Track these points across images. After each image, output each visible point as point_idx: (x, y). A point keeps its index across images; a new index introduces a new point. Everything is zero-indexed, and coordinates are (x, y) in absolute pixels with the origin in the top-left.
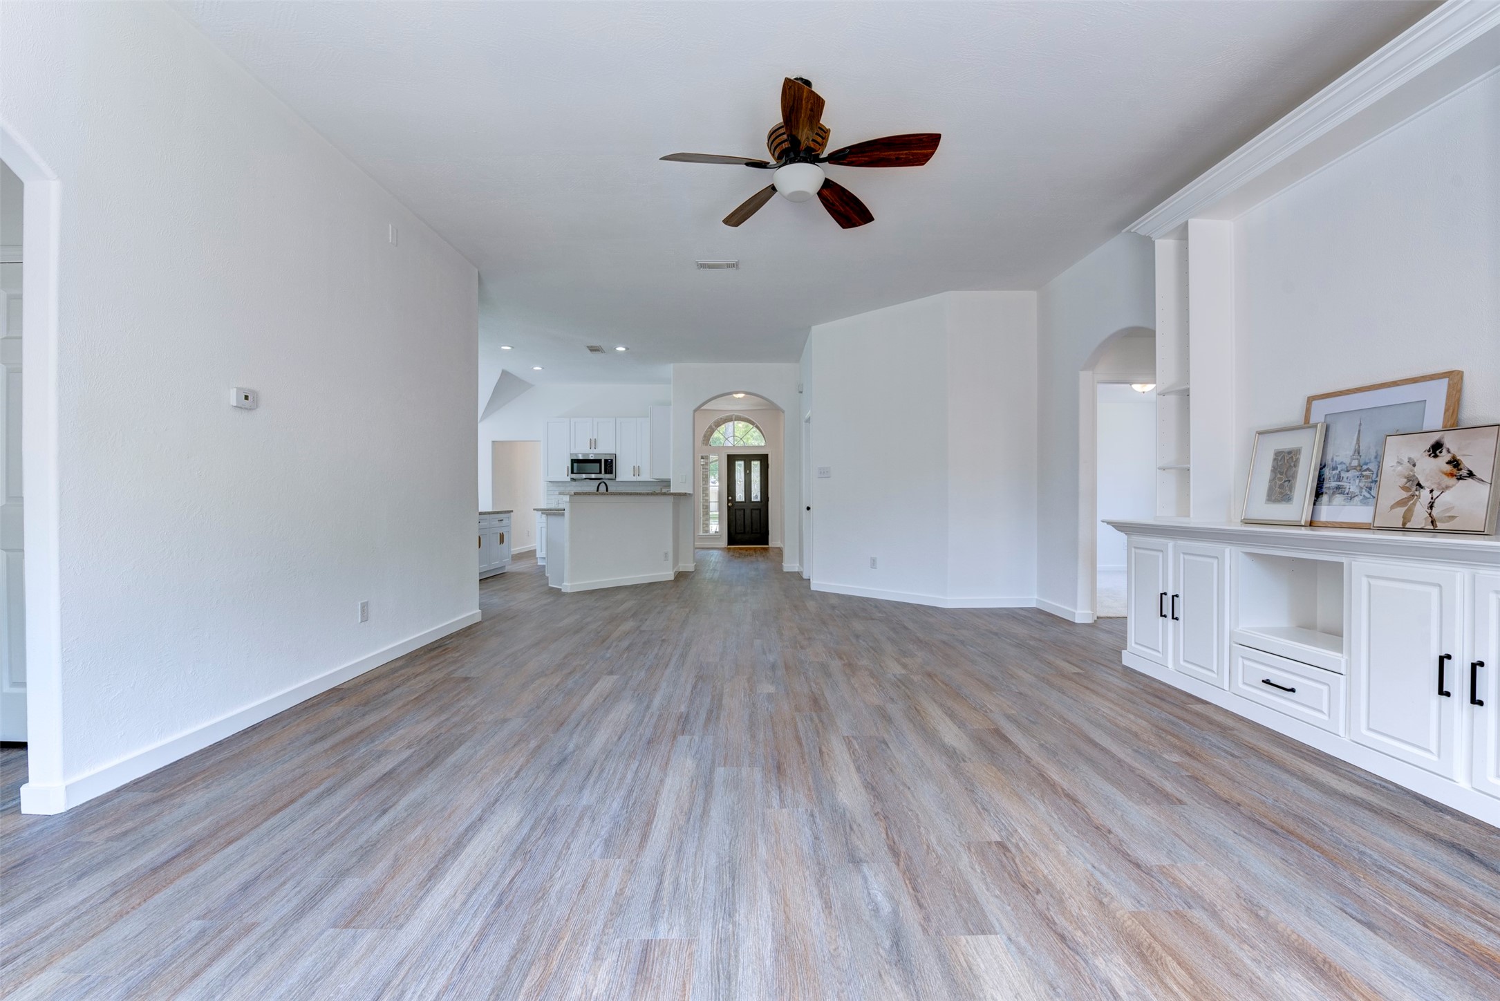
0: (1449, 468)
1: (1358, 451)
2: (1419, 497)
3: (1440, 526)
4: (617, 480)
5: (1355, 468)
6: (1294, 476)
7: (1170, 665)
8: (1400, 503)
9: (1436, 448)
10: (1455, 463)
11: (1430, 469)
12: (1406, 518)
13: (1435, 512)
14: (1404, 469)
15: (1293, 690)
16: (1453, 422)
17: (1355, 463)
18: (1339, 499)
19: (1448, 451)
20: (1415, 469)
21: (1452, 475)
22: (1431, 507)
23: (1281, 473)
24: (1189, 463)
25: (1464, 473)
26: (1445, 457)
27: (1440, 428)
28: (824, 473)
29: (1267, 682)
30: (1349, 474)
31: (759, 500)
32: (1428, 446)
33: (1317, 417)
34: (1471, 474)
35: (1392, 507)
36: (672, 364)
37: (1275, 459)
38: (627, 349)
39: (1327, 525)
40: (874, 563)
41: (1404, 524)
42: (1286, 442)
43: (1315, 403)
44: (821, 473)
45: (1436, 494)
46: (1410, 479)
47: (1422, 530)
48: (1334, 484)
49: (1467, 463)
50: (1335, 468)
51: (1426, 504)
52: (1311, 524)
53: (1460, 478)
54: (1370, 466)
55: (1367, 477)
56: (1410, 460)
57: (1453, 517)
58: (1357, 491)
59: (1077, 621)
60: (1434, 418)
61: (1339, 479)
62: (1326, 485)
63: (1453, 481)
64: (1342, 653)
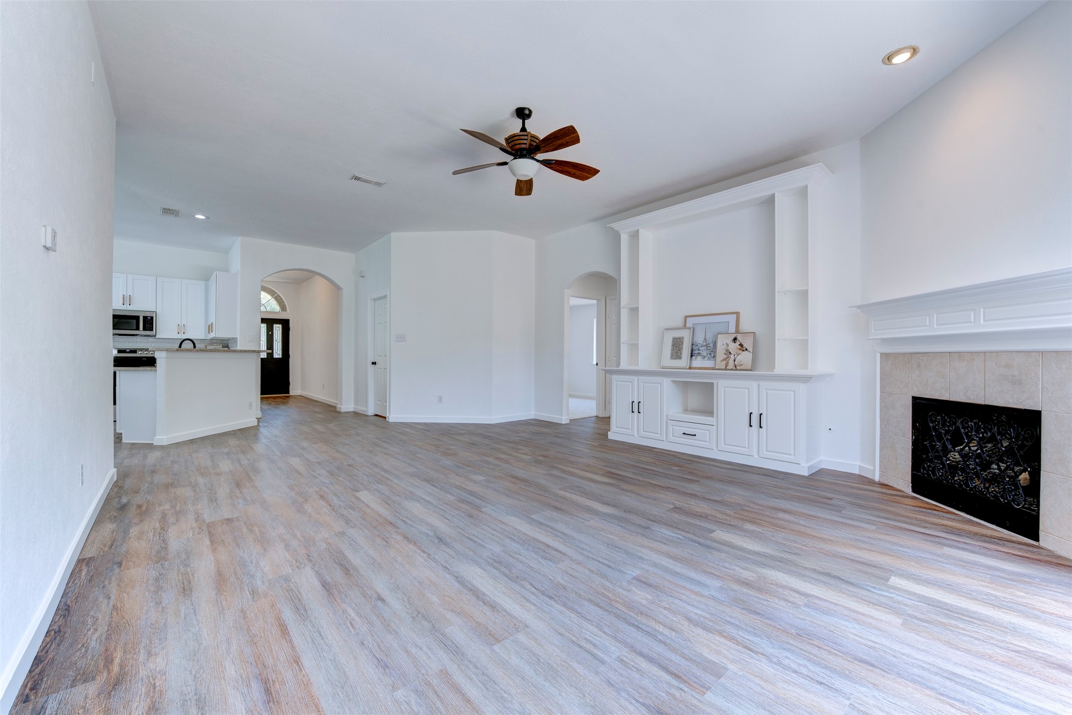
0: (739, 347)
1: (705, 339)
2: (730, 357)
3: (738, 368)
4: (157, 337)
5: (705, 346)
6: (682, 348)
7: (636, 435)
8: (724, 360)
9: (735, 340)
10: (741, 345)
11: (733, 347)
12: (727, 365)
13: (736, 363)
14: (725, 347)
15: (695, 435)
16: (737, 331)
17: (705, 344)
18: (699, 358)
19: (739, 341)
20: (729, 347)
21: (741, 349)
22: (735, 361)
23: (676, 347)
24: (638, 341)
25: (744, 349)
26: (738, 343)
27: (734, 332)
28: (401, 338)
29: (684, 434)
30: (703, 348)
31: (280, 356)
32: (732, 339)
33: (689, 325)
34: (746, 349)
35: (721, 361)
36: (240, 238)
37: (673, 341)
38: (207, 218)
39: (695, 368)
40: (440, 399)
41: (726, 367)
42: (678, 334)
43: (688, 318)
44: (398, 338)
45: (736, 356)
46: (727, 350)
47: (732, 370)
48: (697, 352)
49: (745, 345)
50: (697, 346)
51: (733, 360)
52: (690, 368)
53: (743, 351)
54: (710, 345)
55: (709, 349)
56: (726, 343)
57: (742, 365)
58: (706, 355)
59: (563, 423)
60: (732, 329)
61: (699, 350)
62: (694, 352)
63: (741, 352)
64: (713, 417)
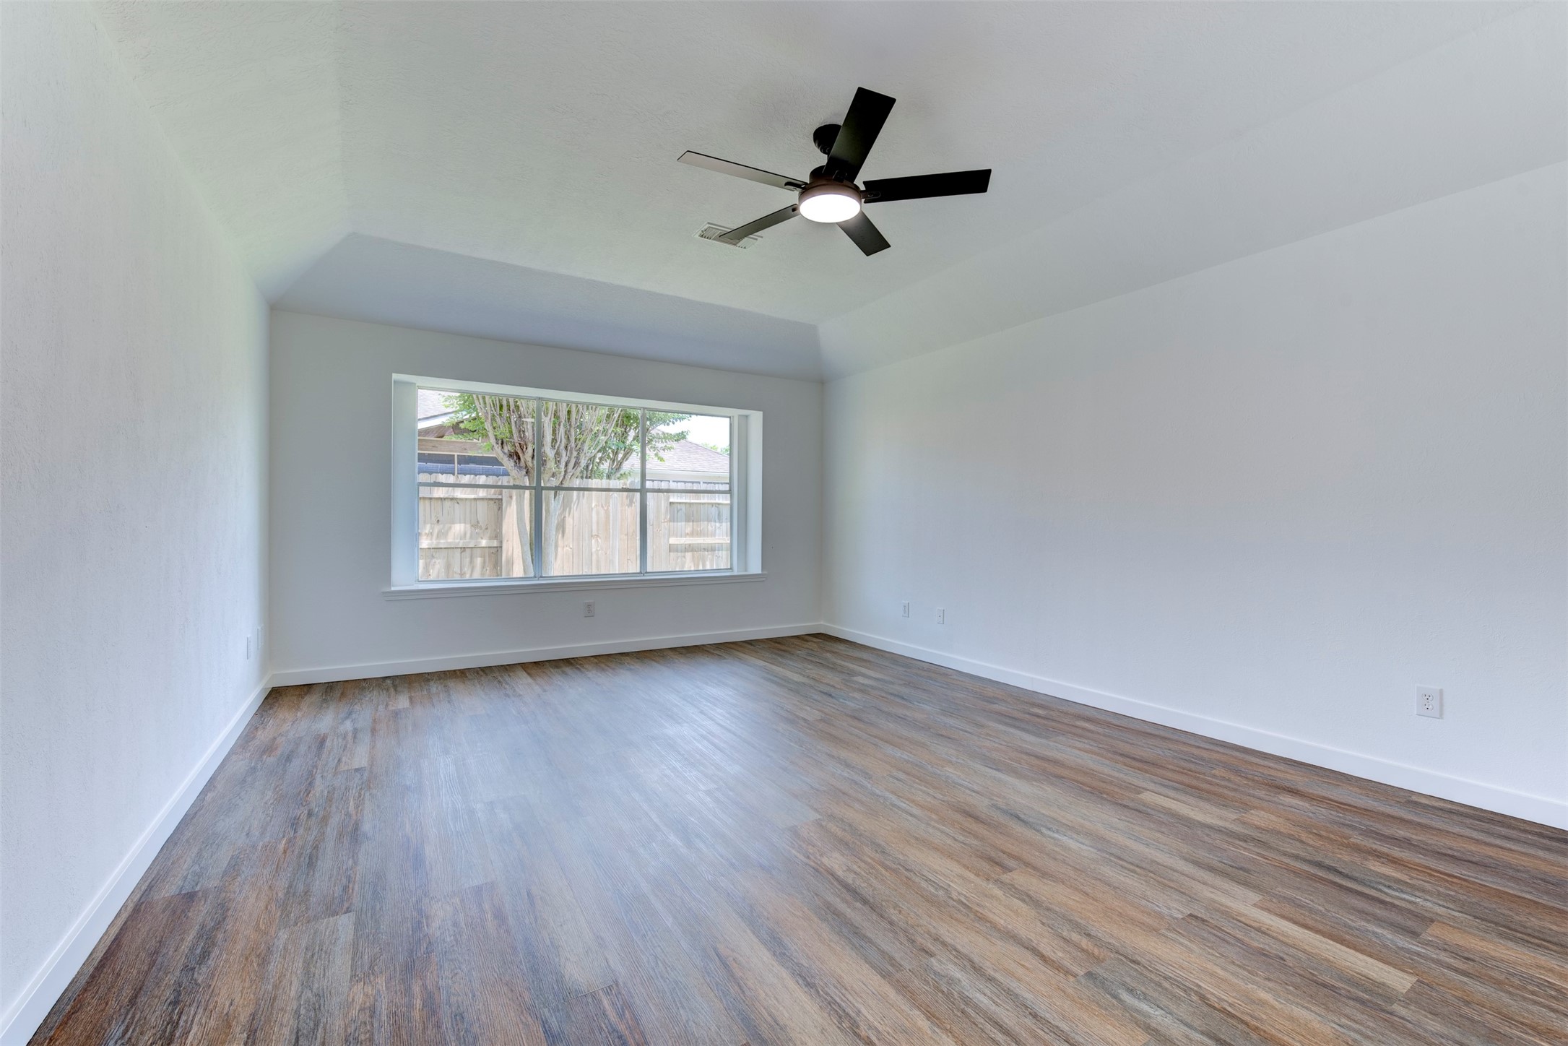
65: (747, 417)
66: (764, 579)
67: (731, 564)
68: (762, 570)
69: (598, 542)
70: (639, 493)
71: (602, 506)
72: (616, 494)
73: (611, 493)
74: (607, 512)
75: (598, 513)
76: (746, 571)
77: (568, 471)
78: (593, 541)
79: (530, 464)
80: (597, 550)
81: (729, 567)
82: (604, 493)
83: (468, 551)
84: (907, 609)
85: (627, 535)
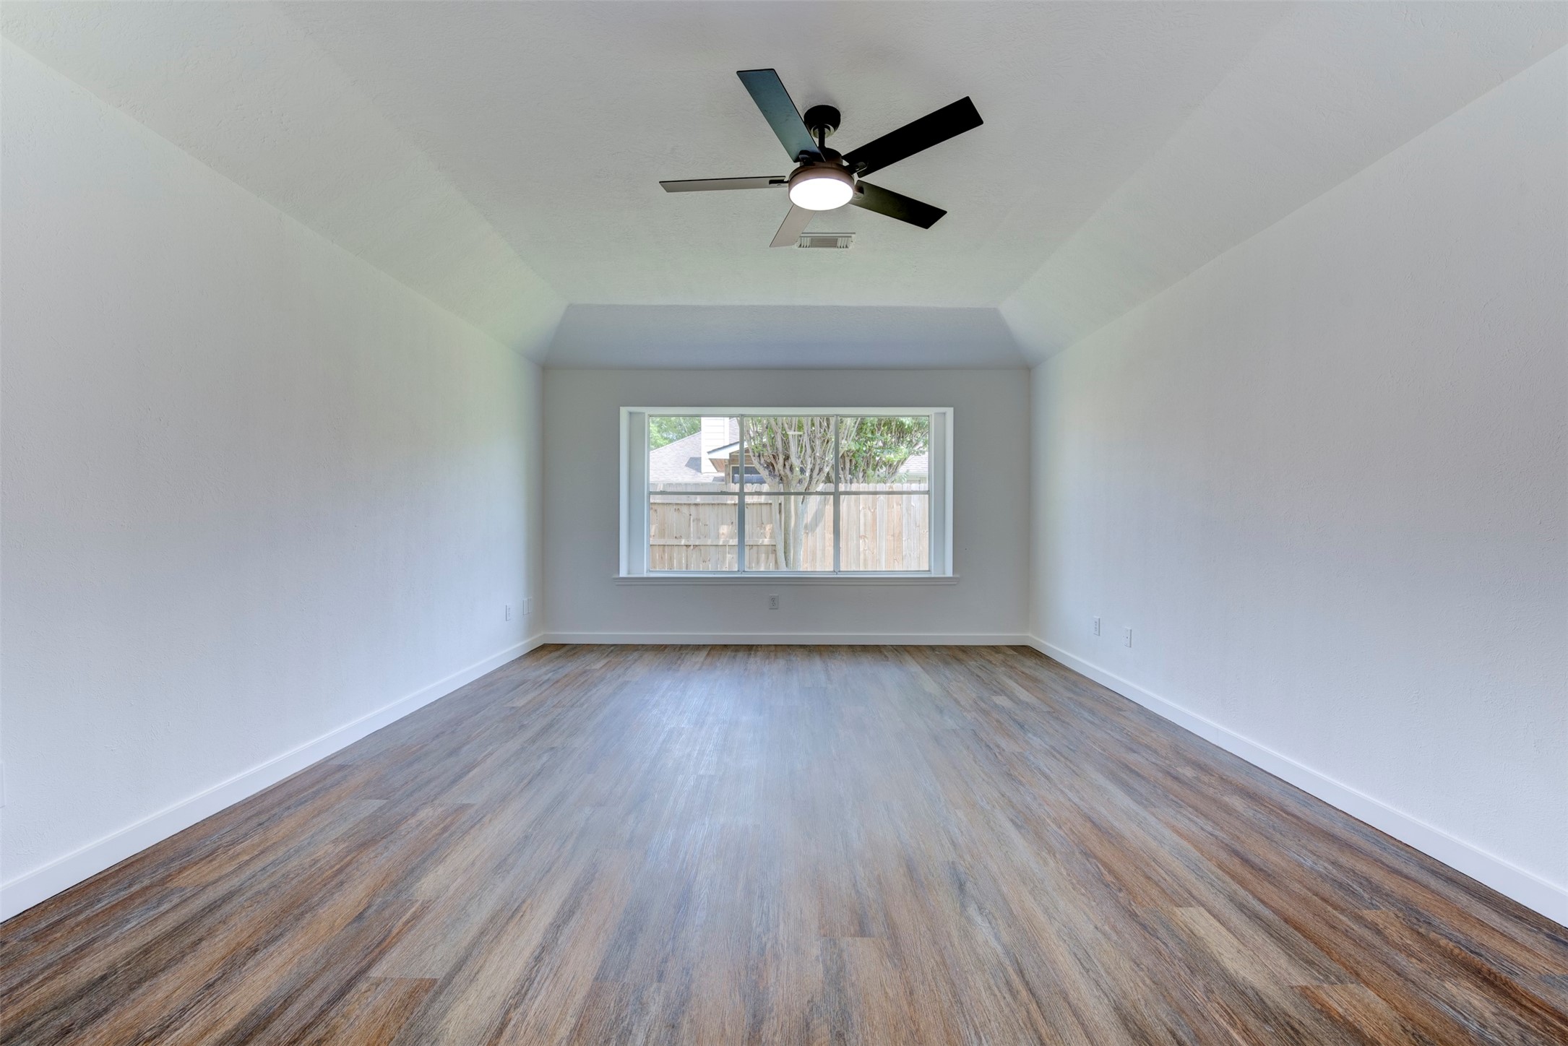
65: (945, 414)
66: (955, 583)
67: (930, 566)
68: (954, 571)
69: (865, 541)
70: (832, 497)
71: (869, 509)
72: (882, 497)
73: (878, 496)
74: (874, 514)
75: (865, 515)
76: (944, 574)
77: (814, 477)
78: (861, 541)
79: (782, 473)
80: (864, 550)
81: (927, 569)
82: (871, 496)
83: (755, 548)
84: (1098, 623)
85: (893, 536)
